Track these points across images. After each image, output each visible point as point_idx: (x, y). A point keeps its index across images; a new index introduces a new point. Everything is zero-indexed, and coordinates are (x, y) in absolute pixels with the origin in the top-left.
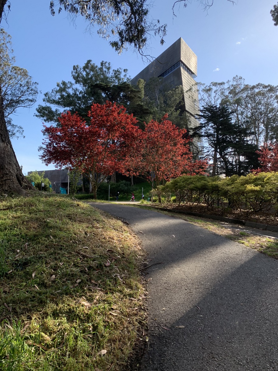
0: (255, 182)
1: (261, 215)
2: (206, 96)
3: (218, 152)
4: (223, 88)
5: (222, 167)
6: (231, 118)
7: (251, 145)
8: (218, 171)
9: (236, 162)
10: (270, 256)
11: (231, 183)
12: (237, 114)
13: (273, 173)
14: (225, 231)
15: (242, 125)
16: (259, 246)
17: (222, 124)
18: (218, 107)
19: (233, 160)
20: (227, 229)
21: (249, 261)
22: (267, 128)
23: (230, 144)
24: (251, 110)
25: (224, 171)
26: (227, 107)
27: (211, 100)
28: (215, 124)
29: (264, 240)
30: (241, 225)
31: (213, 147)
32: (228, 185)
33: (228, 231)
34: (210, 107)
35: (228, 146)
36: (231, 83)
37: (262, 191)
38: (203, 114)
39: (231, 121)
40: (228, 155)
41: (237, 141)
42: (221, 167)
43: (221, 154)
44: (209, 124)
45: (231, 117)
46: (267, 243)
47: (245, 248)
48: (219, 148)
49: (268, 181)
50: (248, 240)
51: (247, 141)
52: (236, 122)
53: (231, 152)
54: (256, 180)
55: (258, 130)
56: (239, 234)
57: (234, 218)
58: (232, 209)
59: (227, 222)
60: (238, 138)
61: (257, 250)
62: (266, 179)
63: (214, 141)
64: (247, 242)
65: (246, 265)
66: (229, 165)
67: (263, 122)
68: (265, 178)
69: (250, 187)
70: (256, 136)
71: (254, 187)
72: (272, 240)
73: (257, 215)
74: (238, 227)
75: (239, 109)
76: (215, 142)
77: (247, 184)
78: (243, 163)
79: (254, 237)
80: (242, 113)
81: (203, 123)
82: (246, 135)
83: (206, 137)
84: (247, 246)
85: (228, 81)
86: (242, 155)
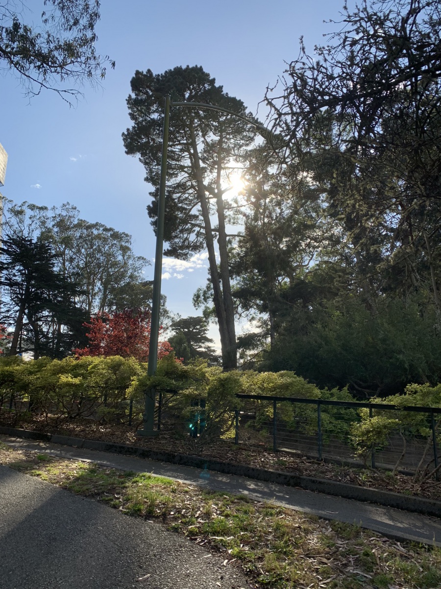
0: (74, 371)
1: (78, 424)
2: (14, 221)
3: (25, 314)
4: (44, 215)
5: (29, 339)
6: (53, 264)
7: (80, 309)
8: (22, 346)
9: (53, 333)
10: (78, 493)
11: (36, 370)
12: (64, 260)
13: (102, 359)
14: (11, 456)
15: (70, 277)
16: (63, 478)
17: (37, 269)
18: (34, 242)
19: (49, 329)
20: (17, 450)
21: (42, 507)
22: (105, 288)
23: (47, 304)
24: (86, 258)
25: (33, 347)
26: (49, 246)
27: (23, 228)
28: (25, 268)
29: (74, 466)
30: (43, 442)
31: (17, 304)
32: (31, 373)
33: (17, 456)
34: (20, 239)
35: (44, 307)
36: (58, 212)
37: (83, 385)
38: (6, 248)
39: (52, 267)
40: (41, 321)
41: (58, 301)
42: (27, 339)
43: (29, 318)
44: (15, 266)
45: (54, 262)
46: (78, 470)
47: (41, 483)
48: (28, 308)
49: (93, 370)
50: (47, 469)
51: (75, 303)
52: (60, 271)
53: (47, 316)
54: (77, 367)
55: (93, 289)
56: (37, 459)
57: (34, 430)
58: (34, 413)
59: (21, 437)
60: (61, 297)
61: (60, 485)
62: (91, 366)
63: (21, 295)
64: (46, 473)
65: (36, 514)
66: (42, 337)
67: (101, 279)
68: (89, 365)
69: (65, 378)
70: (88, 297)
71: (72, 378)
72: (86, 466)
73: (73, 424)
74: (39, 445)
75: (67, 252)
76: (22, 297)
77: (62, 373)
78: (65, 337)
79: (60, 463)
80: (71, 260)
81: (5, 261)
82: (75, 293)
83: (7, 285)
84: (45, 480)
85: (54, 208)
86: (65, 324)
